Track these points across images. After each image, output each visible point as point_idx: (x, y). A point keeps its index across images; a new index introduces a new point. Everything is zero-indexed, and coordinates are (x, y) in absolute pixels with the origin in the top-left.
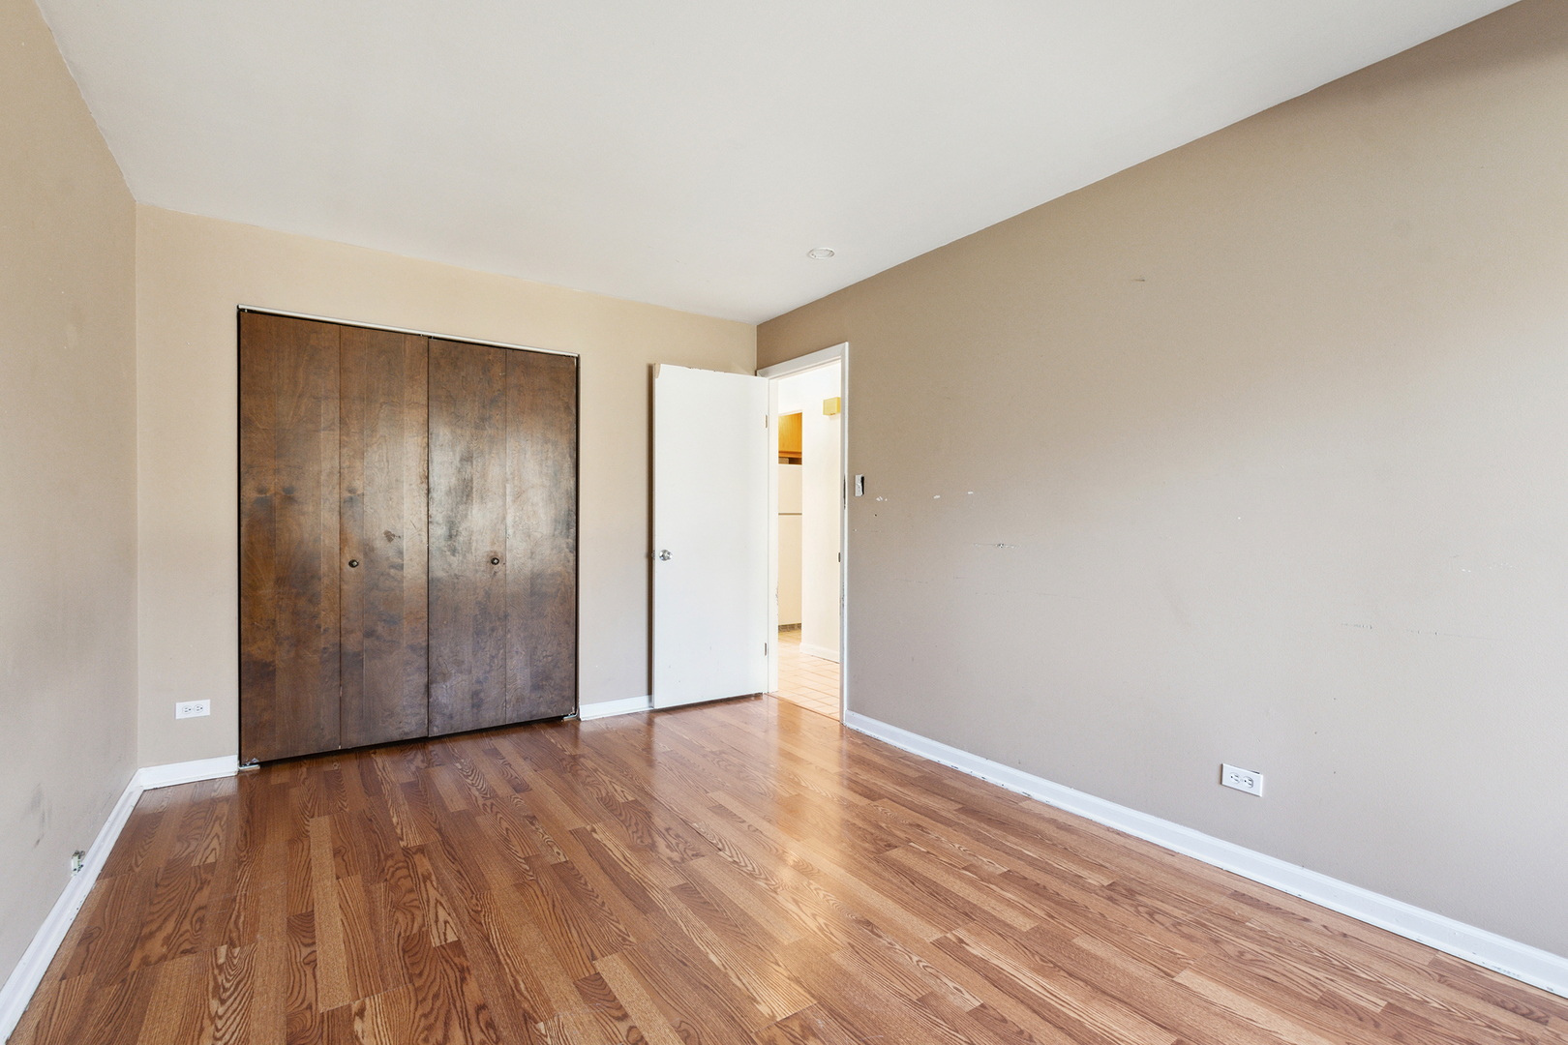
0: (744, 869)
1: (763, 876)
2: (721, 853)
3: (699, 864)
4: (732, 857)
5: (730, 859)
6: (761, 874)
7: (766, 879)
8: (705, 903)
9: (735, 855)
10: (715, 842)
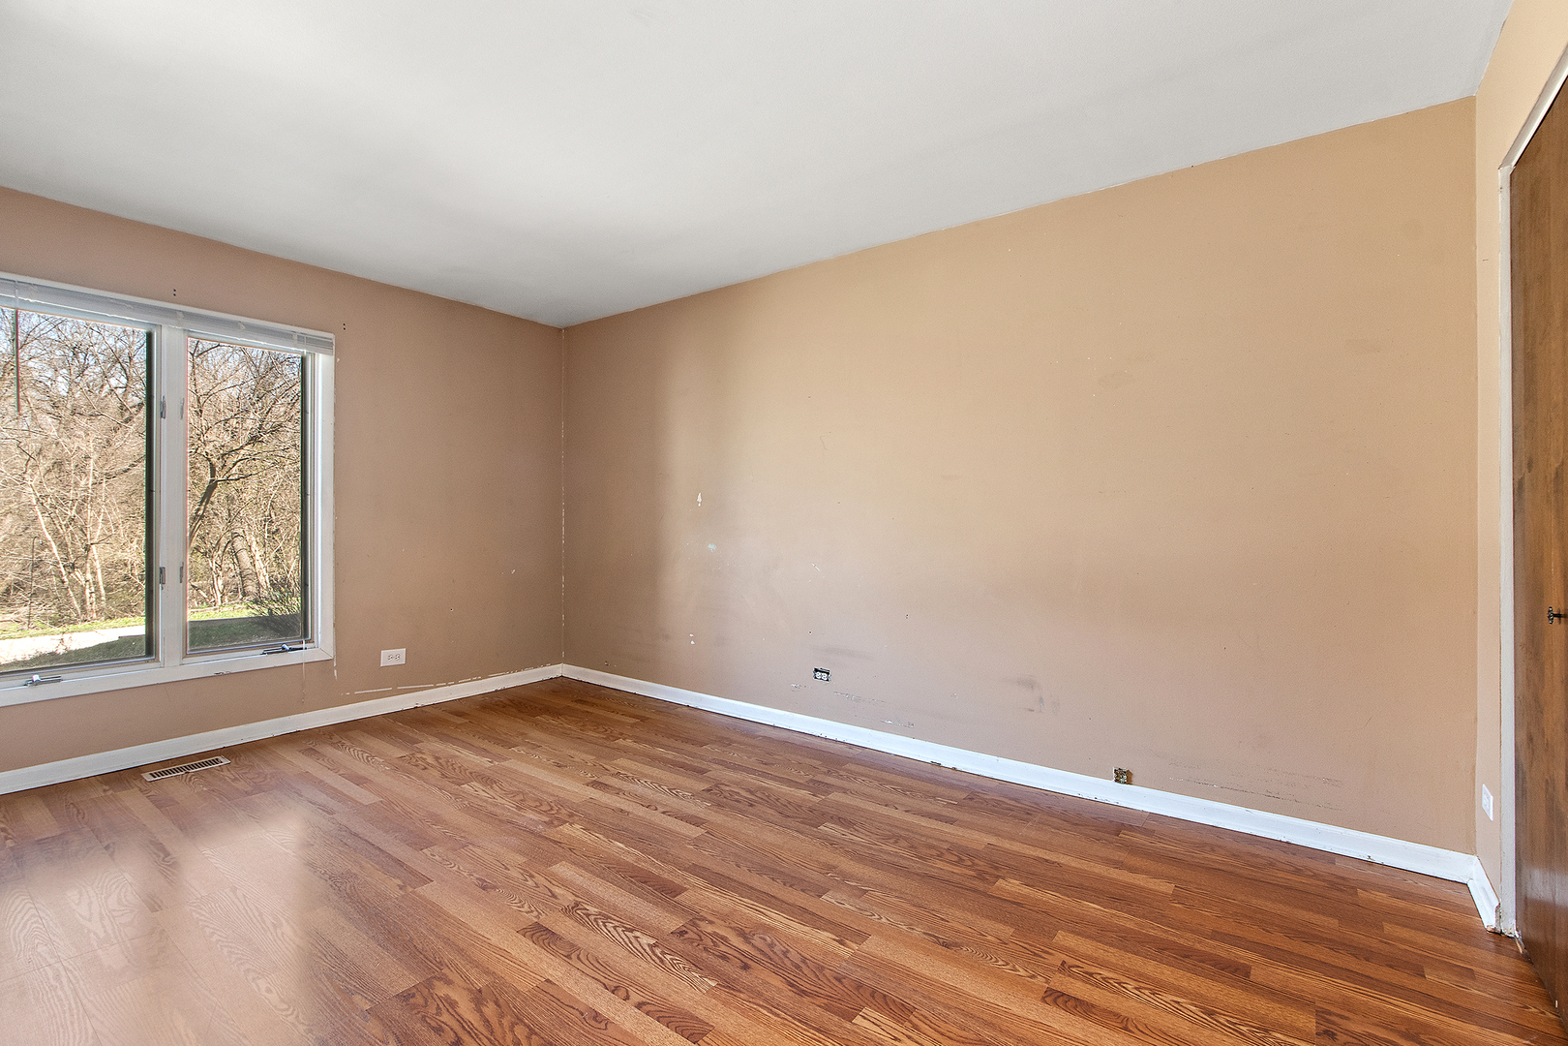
0: (617, 924)
1: (592, 918)
2: (652, 941)
3: (672, 923)
4: (636, 937)
5: (638, 934)
6: (595, 920)
7: (588, 915)
8: (645, 882)
9: (633, 940)
10: (668, 957)
